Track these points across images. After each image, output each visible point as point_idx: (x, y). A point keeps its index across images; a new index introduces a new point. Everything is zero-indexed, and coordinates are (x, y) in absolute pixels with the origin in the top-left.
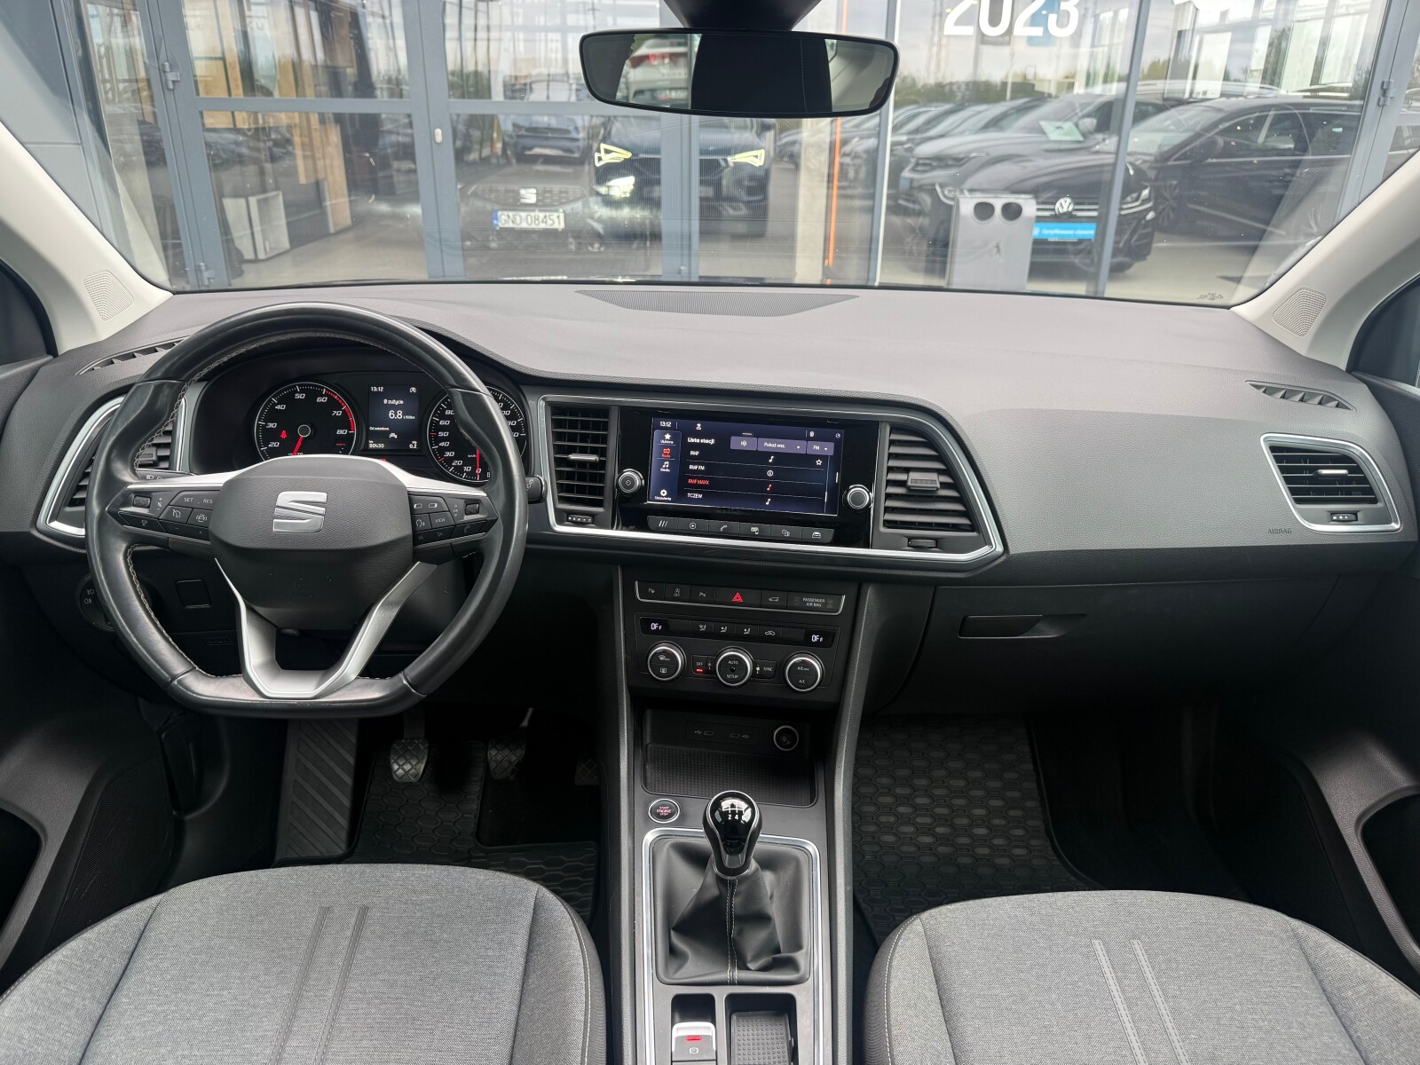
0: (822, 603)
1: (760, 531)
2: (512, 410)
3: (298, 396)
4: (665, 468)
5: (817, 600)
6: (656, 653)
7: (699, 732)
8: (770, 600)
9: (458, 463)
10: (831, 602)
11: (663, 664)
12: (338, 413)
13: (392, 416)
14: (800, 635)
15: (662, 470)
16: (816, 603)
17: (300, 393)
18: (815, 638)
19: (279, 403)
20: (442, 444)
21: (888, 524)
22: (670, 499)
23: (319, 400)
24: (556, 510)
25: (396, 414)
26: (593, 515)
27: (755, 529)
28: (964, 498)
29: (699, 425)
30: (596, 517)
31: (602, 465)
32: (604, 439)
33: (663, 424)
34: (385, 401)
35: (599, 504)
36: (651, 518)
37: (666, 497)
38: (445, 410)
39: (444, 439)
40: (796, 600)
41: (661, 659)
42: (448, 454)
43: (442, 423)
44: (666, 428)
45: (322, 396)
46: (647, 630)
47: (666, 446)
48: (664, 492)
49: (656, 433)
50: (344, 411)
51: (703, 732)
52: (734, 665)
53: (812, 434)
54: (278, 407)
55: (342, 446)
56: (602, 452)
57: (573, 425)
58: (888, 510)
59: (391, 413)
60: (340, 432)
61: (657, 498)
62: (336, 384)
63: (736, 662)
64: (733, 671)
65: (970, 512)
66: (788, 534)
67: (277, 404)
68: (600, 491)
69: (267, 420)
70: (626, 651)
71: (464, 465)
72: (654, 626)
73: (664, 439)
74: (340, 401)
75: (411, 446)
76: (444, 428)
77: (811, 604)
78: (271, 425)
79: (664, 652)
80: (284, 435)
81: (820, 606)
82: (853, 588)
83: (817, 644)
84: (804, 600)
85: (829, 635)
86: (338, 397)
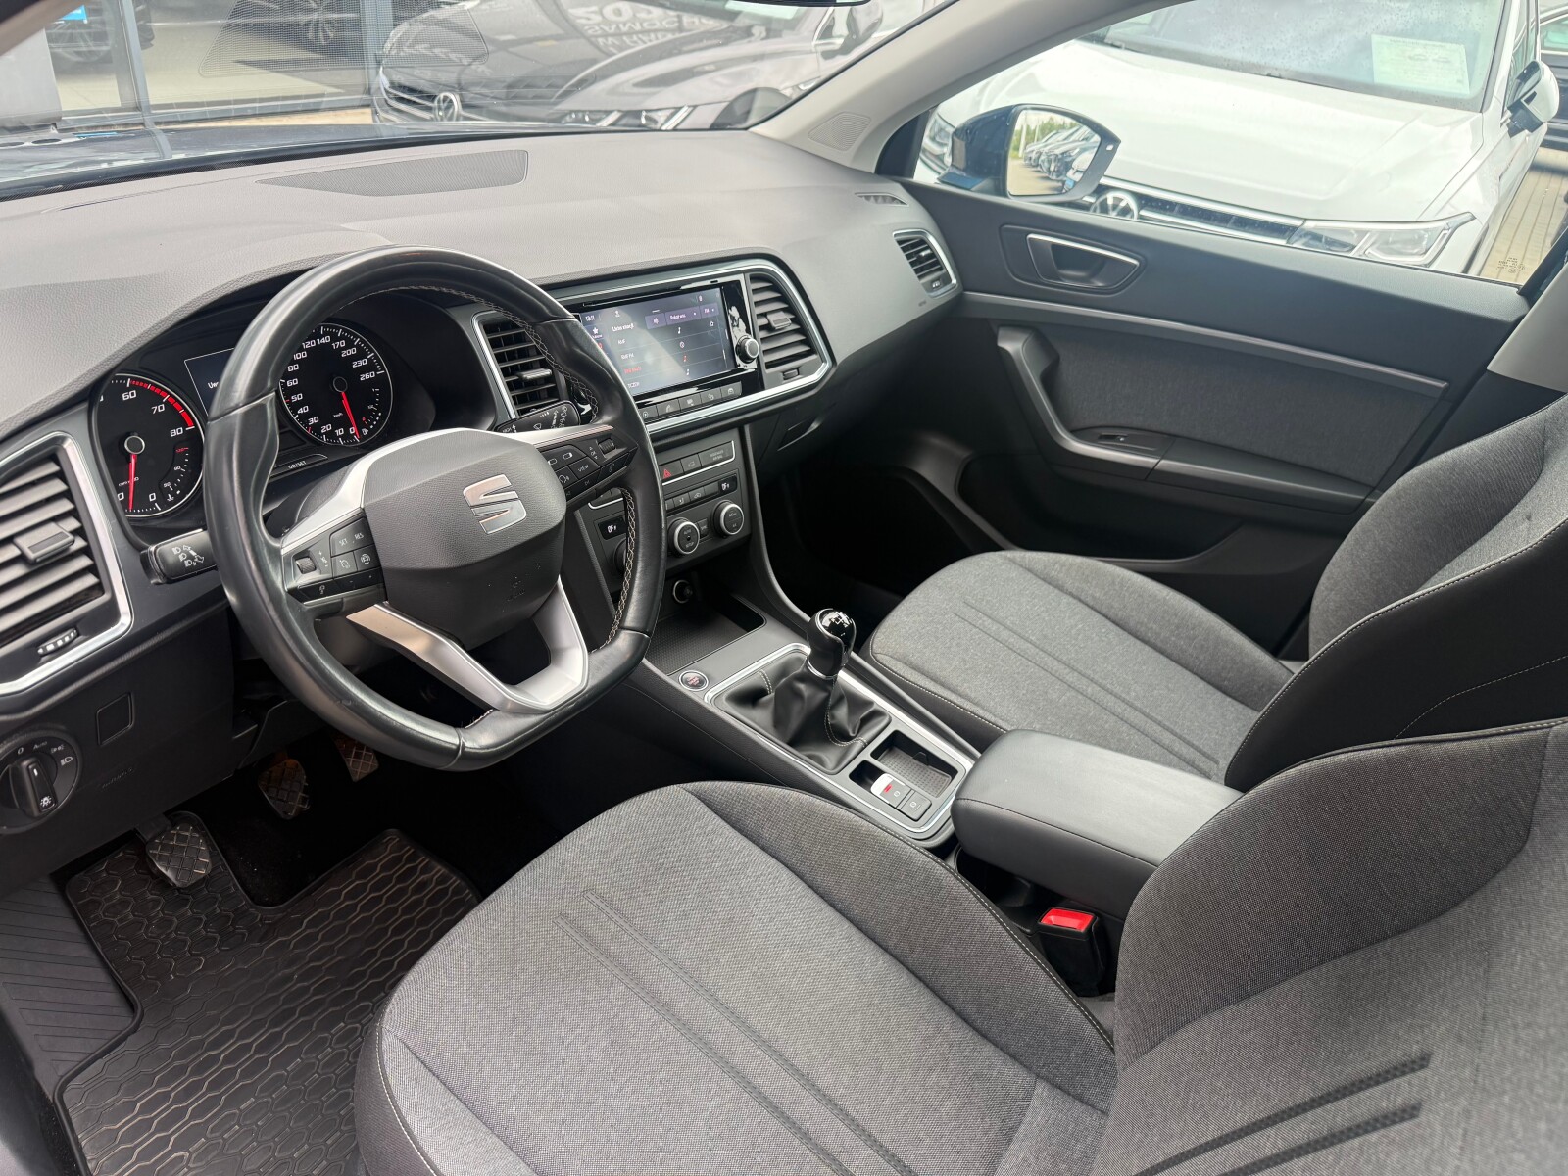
0: (723, 454)
2: (358, 346)
8: (691, 465)
9: (326, 428)
10: (727, 450)
12: (160, 408)
14: (715, 488)
16: (719, 454)
18: (725, 486)
20: (301, 411)
21: (770, 365)
23: (126, 397)
28: (802, 330)
29: (618, 312)
33: (588, 319)
39: (300, 404)
42: (313, 421)
43: (290, 384)
44: (592, 323)
45: (128, 390)
50: (166, 403)
52: (689, 534)
53: (701, 299)
55: (186, 451)
57: (507, 341)
58: (766, 353)
60: (174, 433)
63: (690, 531)
64: (688, 540)
65: (808, 341)
66: (713, 398)
71: (335, 428)
72: (610, 529)
74: (157, 391)
76: (294, 390)
77: (717, 457)
81: (721, 457)
82: (735, 433)
83: (728, 491)
84: (711, 455)
85: (733, 480)
86: (153, 384)
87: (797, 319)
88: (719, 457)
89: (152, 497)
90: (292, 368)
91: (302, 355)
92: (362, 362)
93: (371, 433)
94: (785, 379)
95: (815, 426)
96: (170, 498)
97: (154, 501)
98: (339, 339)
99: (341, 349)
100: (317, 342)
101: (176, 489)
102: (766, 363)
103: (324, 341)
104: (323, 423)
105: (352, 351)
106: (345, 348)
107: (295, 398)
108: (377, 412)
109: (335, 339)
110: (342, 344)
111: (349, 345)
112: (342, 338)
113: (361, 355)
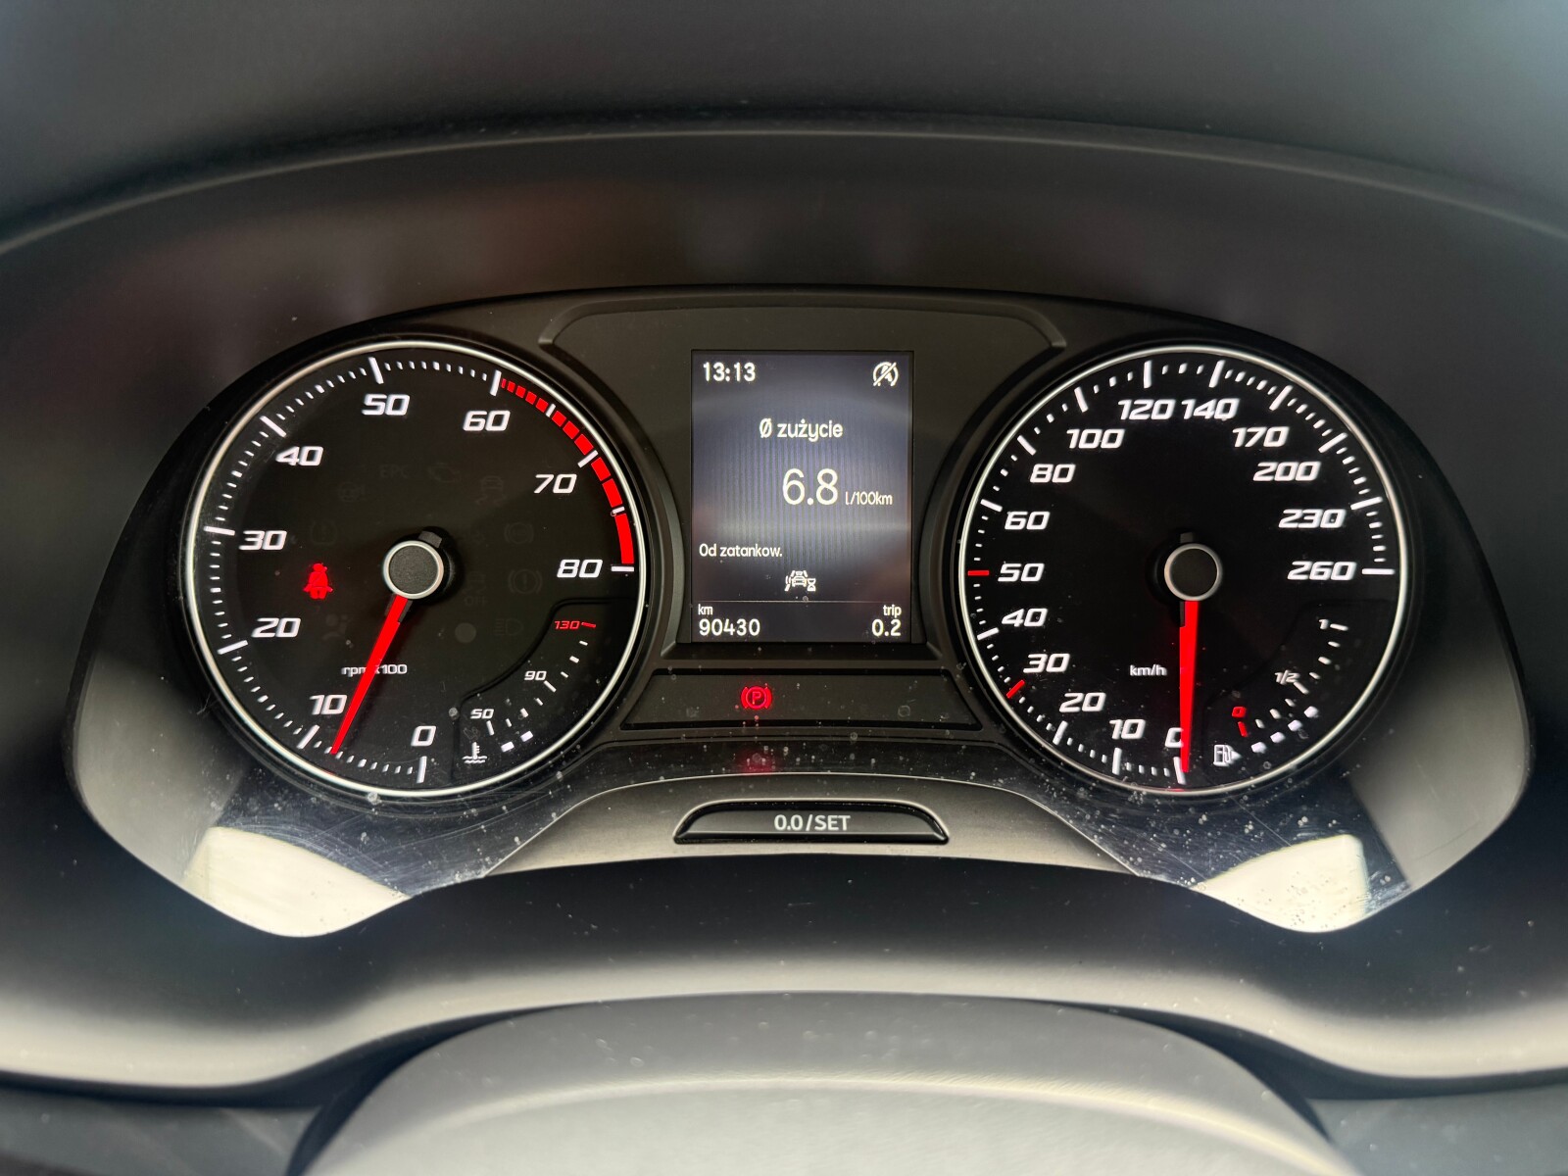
2: (1331, 460)
3: (381, 406)
12: (561, 484)
13: (794, 492)
17: (384, 390)
19: (297, 439)
20: (1015, 619)
23: (476, 422)
25: (811, 486)
34: (765, 427)
38: (1028, 462)
39: (1022, 595)
42: (1042, 663)
43: (1017, 521)
45: (490, 404)
50: (586, 474)
54: (292, 457)
55: (582, 633)
59: (791, 479)
60: (572, 569)
62: (549, 348)
67: (286, 444)
69: (247, 516)
71: (1115, 710)
74: (570, 430)
75: (877, 628)
76: (1023, 547)
78: (261, 540)
80: (319, 582)
86: (560, 407)
89: (424, 736)
90: (1044, 474)
91: (1110, 440)
92: (1323, 519)
93: (1249, 764)
96: (475, 757)
97: (423, 751)
98: (1270, 420)
99: (1261, 453)
100: (1180, 409)
101: (504, 734)
103: (1212, 410)
104: (1078, 679)
105: (1300, 472)
106: (1278, 455)
107: (1011, 573)
108: (1303, 702)
109: (1254, 411)
110: (1277, 436)
111: (1301, 446)
112: (1284, 416)
113: (1330, 490)
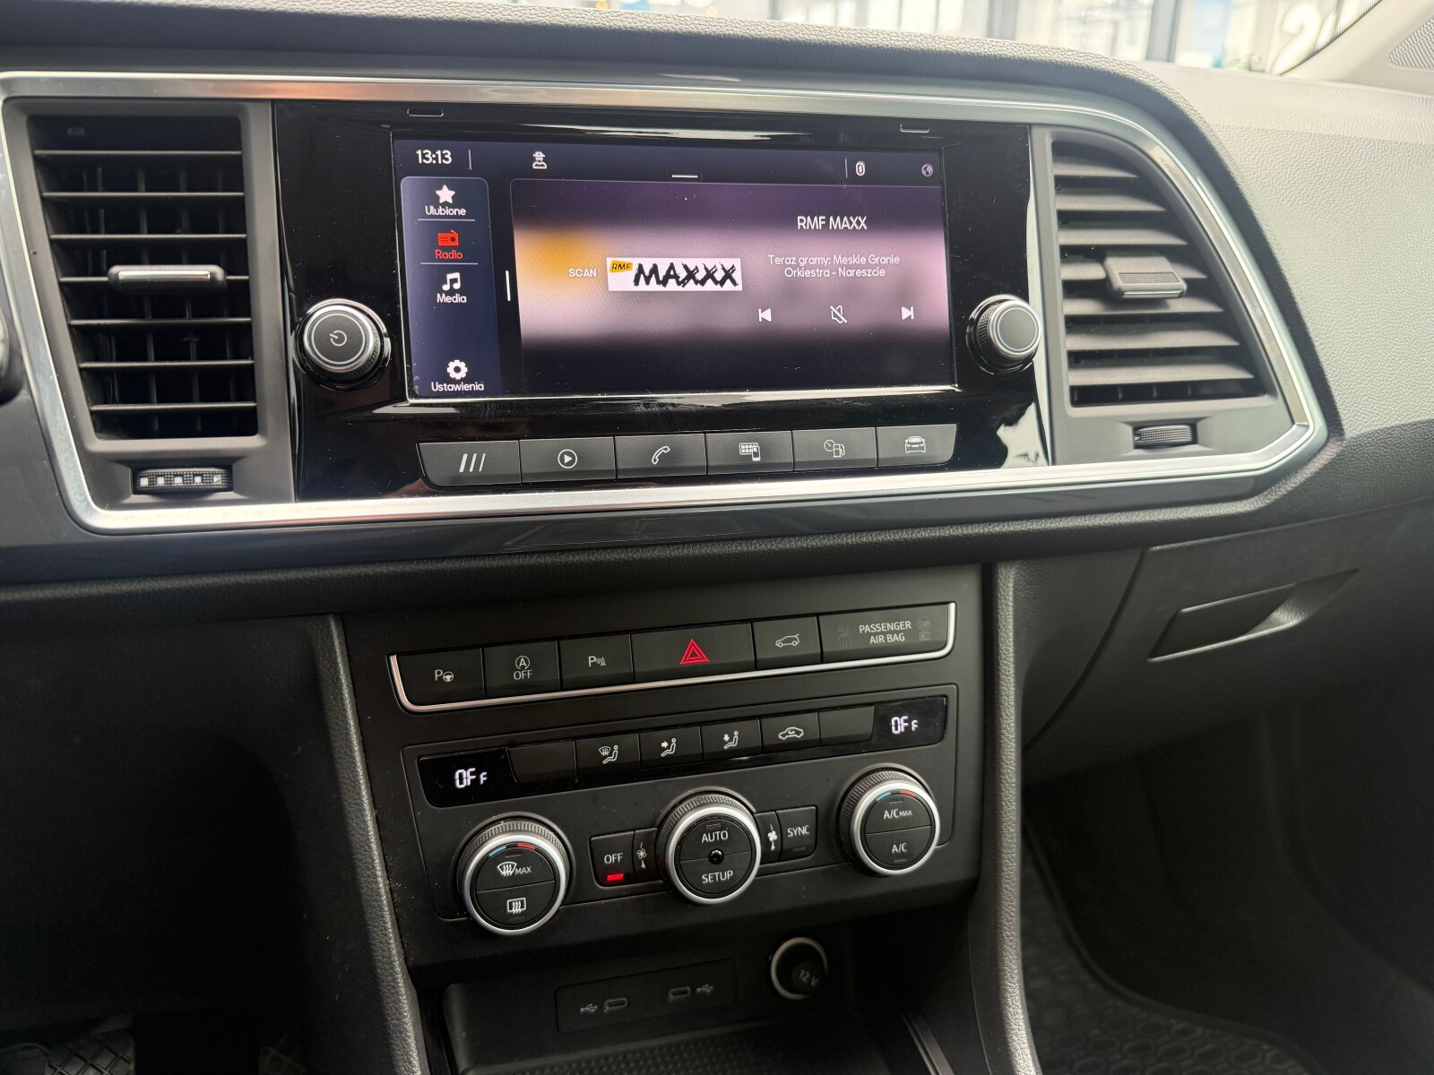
0: (906, 632)
1: (764, 450)
4: (451, 292)
5: (892, 627)
6: (486, 859)
7: (591, 1009)
8: (779, 644)
10: (926, 624)
11: (515, 886)
14: (860, 722)
15: (441, 298)
16: (892, 632)
18: (899, 724)
21: (1084, 396)
22: (479, 387)
24: (87, 458)
26: (226, 463)
27: (749, 448)
28: (1230, 319)
29: (539, 156)
30: (235, 467)
31: (239, 297)
32: (237, 214)
33: (427, 156)
35: (246, 424)
36: (432, 452)
37: (466, 380)
40: (839, 634)
41: (505, 873)
44: (436, 170)
46: (444, 794)
47: (444, 225)
48: (457, 368)
49: (408, 187)
51: (601, 1007)
52: (718, 844)
53: (861, 168)
56: (236, 257)
57: (119, 174)
58: (1078, 359)
61: (439, 387)
63: (723, 835)
64: (716, 861)
65: (1245, 352)
66: (841, 453)
68: (244, 382)
70: (387, 869)
72: (465, 778)
73: (435, 202)
77: (881, 639)
79: (512, 851)
81: (901, 638)
82: (967, 585)
83: (907, 739)
84: (864, 629)
85: (932, 711)
87: (1211, 284)
88: (891, 639)
94: (1137, 447)
95: (1285, 619)
102: (1073, 389)
